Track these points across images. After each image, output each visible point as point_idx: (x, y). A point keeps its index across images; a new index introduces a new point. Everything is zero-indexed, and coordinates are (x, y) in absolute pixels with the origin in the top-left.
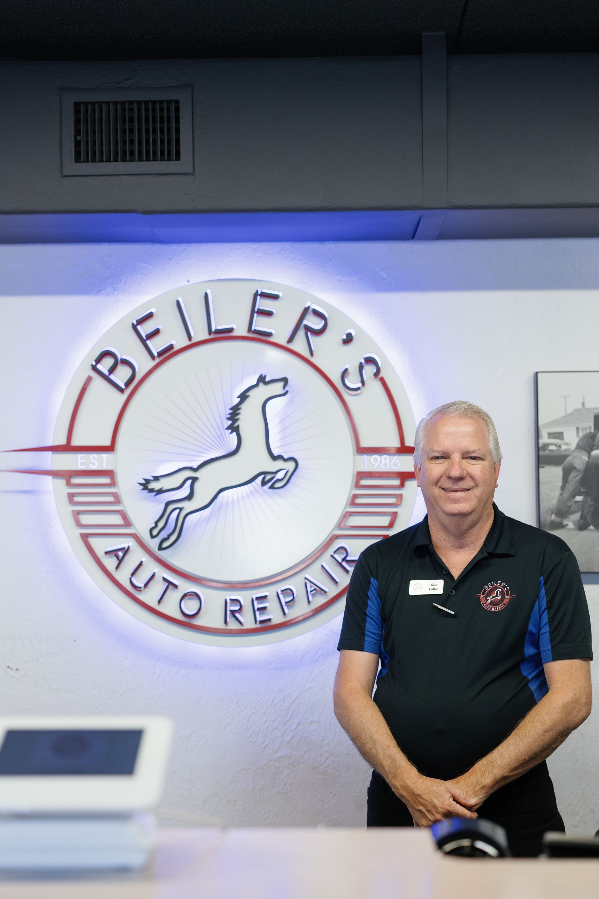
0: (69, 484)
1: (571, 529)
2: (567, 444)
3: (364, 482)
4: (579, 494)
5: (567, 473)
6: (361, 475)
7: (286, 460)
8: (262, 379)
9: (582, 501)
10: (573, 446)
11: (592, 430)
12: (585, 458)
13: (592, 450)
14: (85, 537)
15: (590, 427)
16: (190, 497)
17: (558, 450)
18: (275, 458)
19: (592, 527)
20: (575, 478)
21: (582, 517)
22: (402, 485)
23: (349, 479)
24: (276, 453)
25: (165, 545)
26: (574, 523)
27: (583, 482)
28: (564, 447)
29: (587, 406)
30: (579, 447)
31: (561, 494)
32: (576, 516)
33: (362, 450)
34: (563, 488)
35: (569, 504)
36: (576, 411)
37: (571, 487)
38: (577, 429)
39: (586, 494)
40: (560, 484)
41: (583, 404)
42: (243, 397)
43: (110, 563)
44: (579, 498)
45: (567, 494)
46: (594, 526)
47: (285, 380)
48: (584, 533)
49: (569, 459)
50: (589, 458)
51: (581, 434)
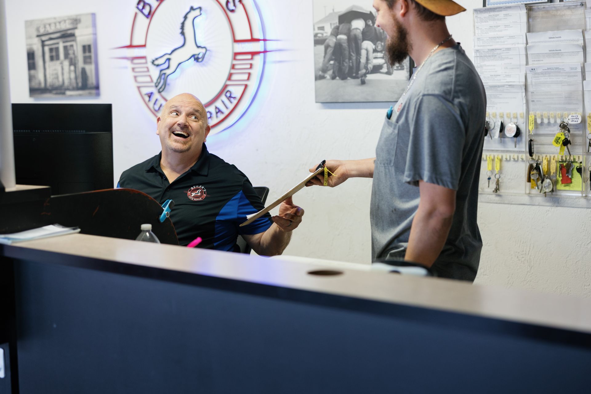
0: (132, 63)
1: (328, 79)
2: (326, 33)
3: (239, 57)
4: (332, 60)
5: (327, 48)
6: (236, 54)
7: (202, 48)
8: (192, 9)
9: (333, 64)
10: (329, 34)
11: (338, 24)
12: (334, 40)
13: (337, 35)
14: (139, 88)
15: (337, 23)
16: (168, 68)
17: (322, 36)
18: (198, 47)
19: (338, 78)
20: (330, 51)
21: (334, 72)
22: (252, 59)
23: (230, 56)
24: (199, 45)
25: (161, 90)
26: (330, 75)
27: (334, 53)
28: (325, 35)
29: (336, 11)
30: (332, 34)
31: (324, 61)
32: (330, 72)
33: (236, 41)
34: (325, 57)
35: (327, 66)
36: (330, 14)
37: (328, 56)
38: (331, 24)
39: (335, 60)
40: (323, 55)
41: (333, 10)
42: (186, 17)
43: (147, 98)
44: (332, 62)
45: (326, 60)
46: (339, 77)
47: (200, 8)
48: (334, 81)
49: (327, 41)
50: (336, 39)
51: (333, 27)
